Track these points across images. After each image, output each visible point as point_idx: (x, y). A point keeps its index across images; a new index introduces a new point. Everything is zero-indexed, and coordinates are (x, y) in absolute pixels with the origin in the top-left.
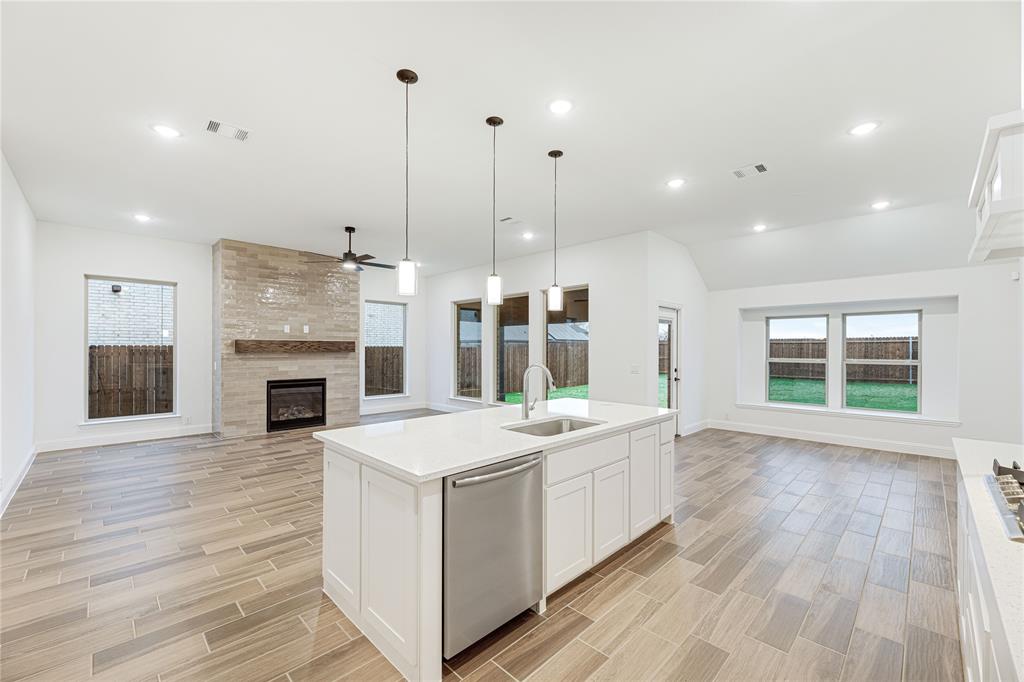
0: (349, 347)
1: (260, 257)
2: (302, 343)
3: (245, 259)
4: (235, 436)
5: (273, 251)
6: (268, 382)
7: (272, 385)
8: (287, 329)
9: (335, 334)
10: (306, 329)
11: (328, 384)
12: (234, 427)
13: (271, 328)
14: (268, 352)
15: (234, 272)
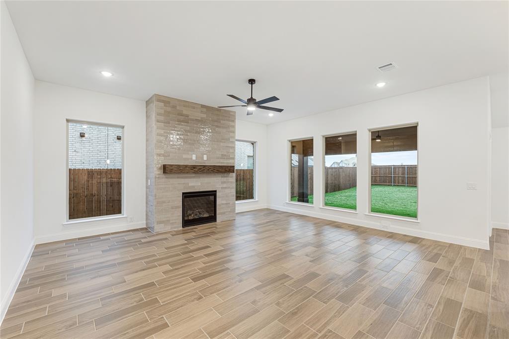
0: (229, 169)
1: (178, 108)
2: (204, 166)
3: (169, 109)
4: (163, 231)
5: (186, 104)
6: (183, 193)
7: (186, 196)
8: (194, 157)
9: (222, 161)
10: (205, 158)
11: (218, 194)
12: (163, 225)
13: (185, 156)
14: (184, 173)
15: (162, 118)
